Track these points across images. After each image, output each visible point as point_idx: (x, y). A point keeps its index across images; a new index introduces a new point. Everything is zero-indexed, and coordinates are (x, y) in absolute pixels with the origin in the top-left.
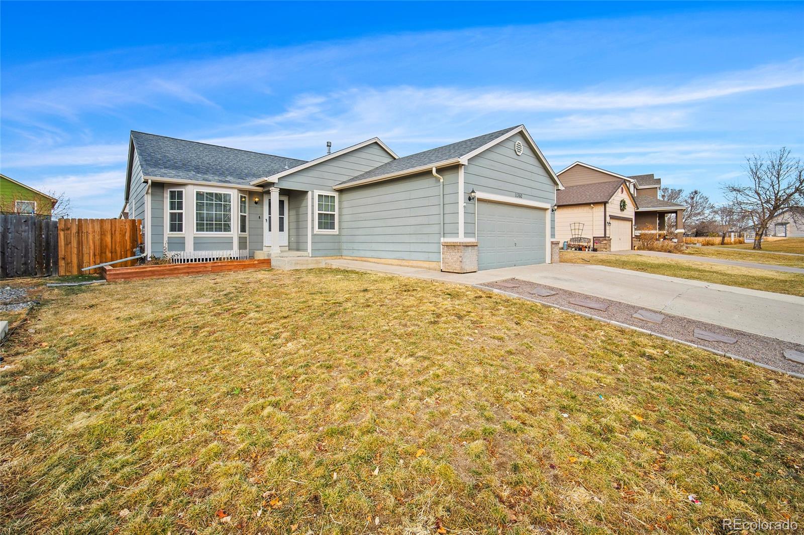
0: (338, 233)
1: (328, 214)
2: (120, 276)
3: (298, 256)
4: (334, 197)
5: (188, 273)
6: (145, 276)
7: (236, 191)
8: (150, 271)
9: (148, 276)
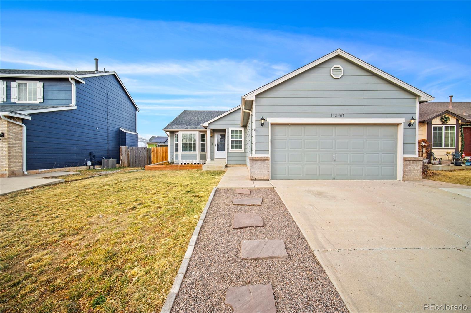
0: (244, 151)
1: (237, 141)
2: (149, 169)
3: (220, 164)
4: (242, 130)
5: (171, 169)
6: (156, 169)
7: (198, 132)
8: (158, 167)
9: (157, 169)
